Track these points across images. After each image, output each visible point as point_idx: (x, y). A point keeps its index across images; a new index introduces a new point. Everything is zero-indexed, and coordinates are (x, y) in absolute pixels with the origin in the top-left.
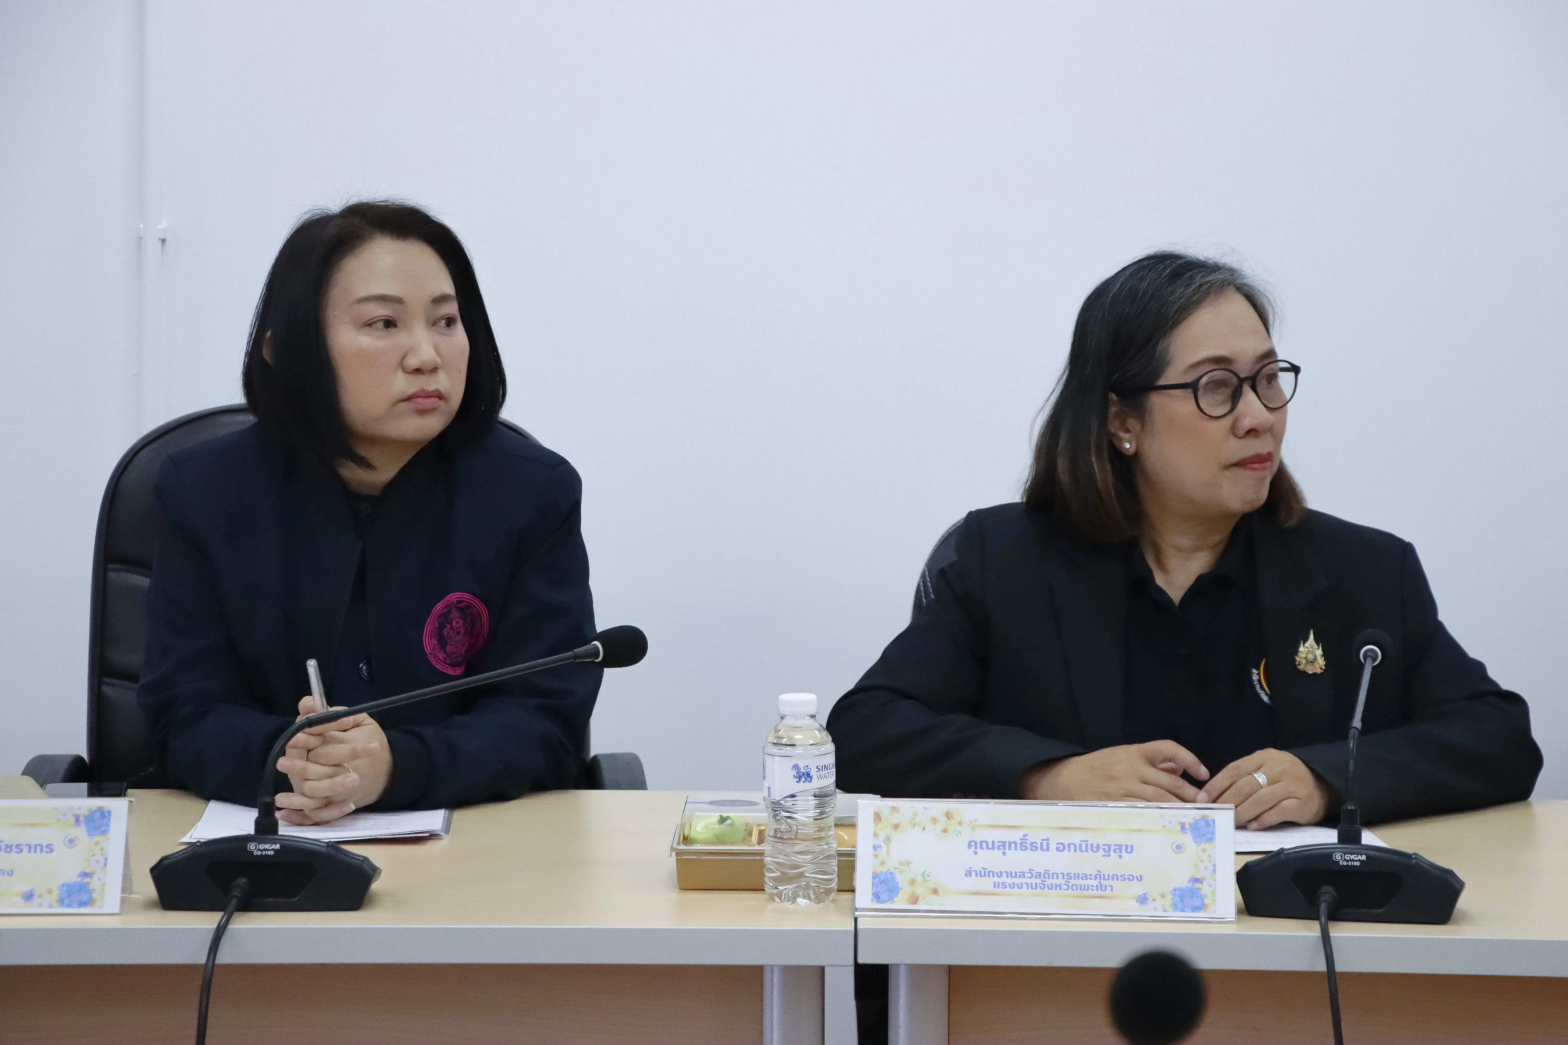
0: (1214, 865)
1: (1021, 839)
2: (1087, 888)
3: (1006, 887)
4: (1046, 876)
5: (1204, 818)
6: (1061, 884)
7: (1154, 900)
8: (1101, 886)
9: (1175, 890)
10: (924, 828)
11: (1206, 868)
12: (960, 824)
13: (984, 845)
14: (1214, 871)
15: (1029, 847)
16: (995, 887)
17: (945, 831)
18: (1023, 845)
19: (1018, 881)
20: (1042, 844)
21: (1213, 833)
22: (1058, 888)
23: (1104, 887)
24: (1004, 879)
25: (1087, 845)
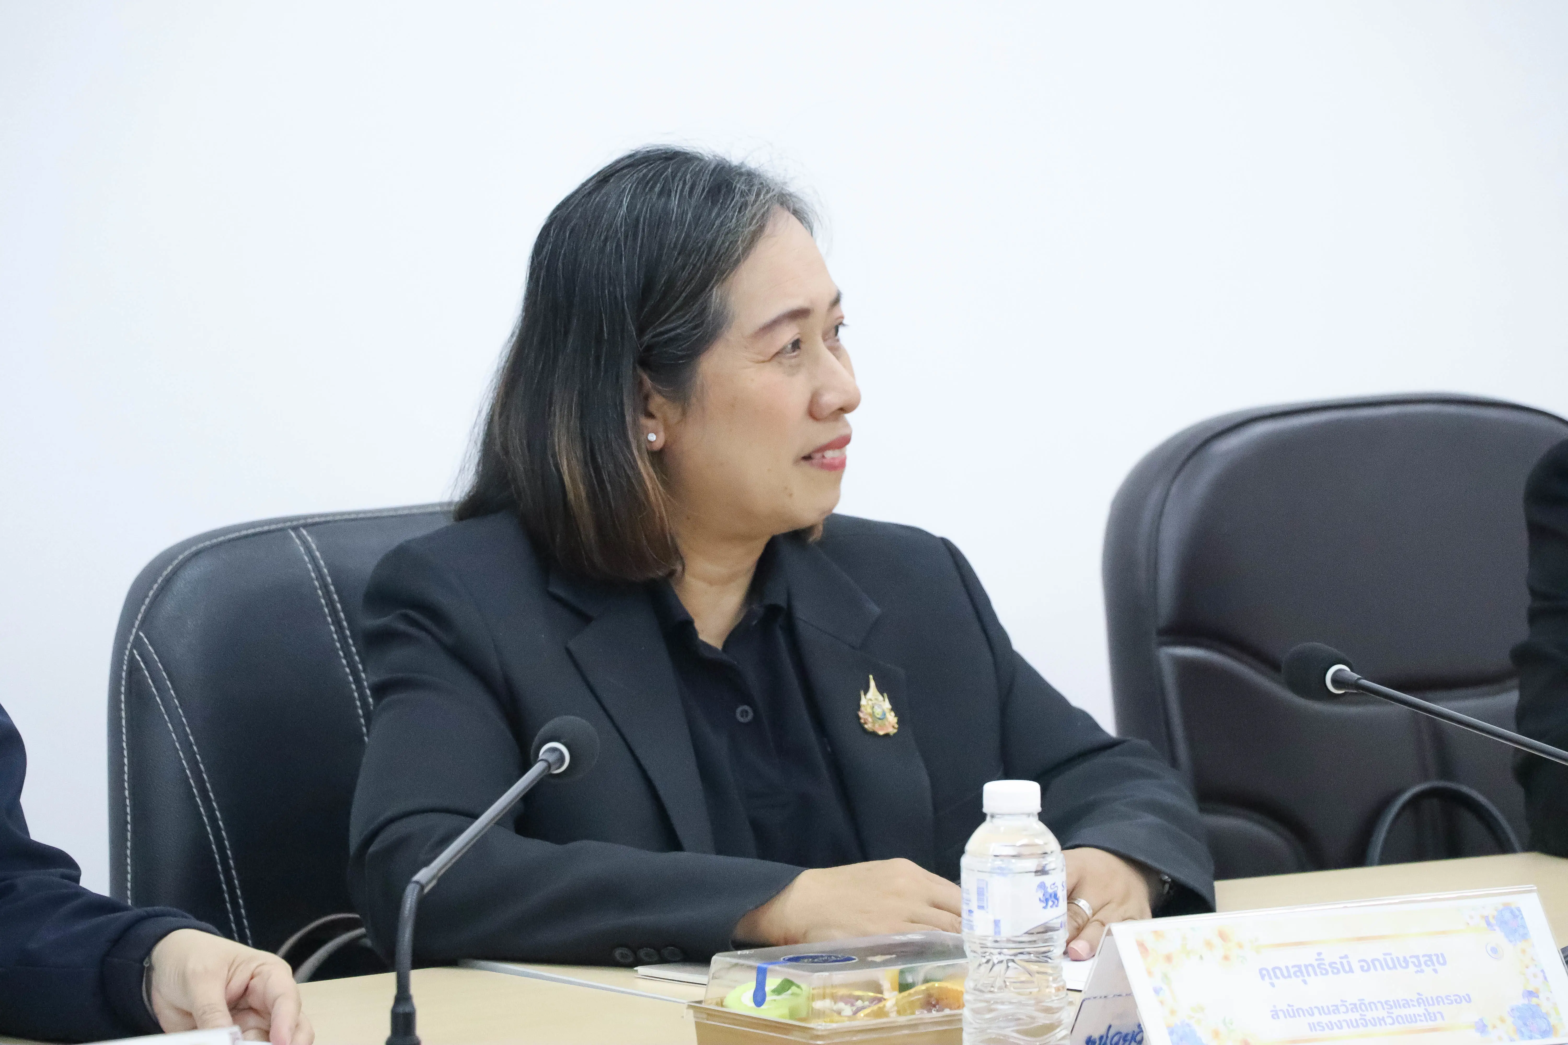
0: (1543, 971)
1: (1317, 960)
2: (1413, 1019)
3: (1324, 1029)
4: (1363, 1007)
5: (1507, 906)
6: (1383, 1018)
7: (1494, 1027)
8: (1429, 1014)
9: (1512, 1010)
10: (1201, 957)
11: (1535, 976)
12: (1240, 946)
13: (1278, 972)
14: (1545, 978)
15: (1330, 970)
16: (1311, 1030)
17: (1226, 958)
18: (1321, 968)
19: (1334, 1018)
20: (1342, 963)
21: (1524, 927)
22: (1382, 1022)
23: (1432, 1015)
24: (1317, 1018)
25: (1392, 959)
